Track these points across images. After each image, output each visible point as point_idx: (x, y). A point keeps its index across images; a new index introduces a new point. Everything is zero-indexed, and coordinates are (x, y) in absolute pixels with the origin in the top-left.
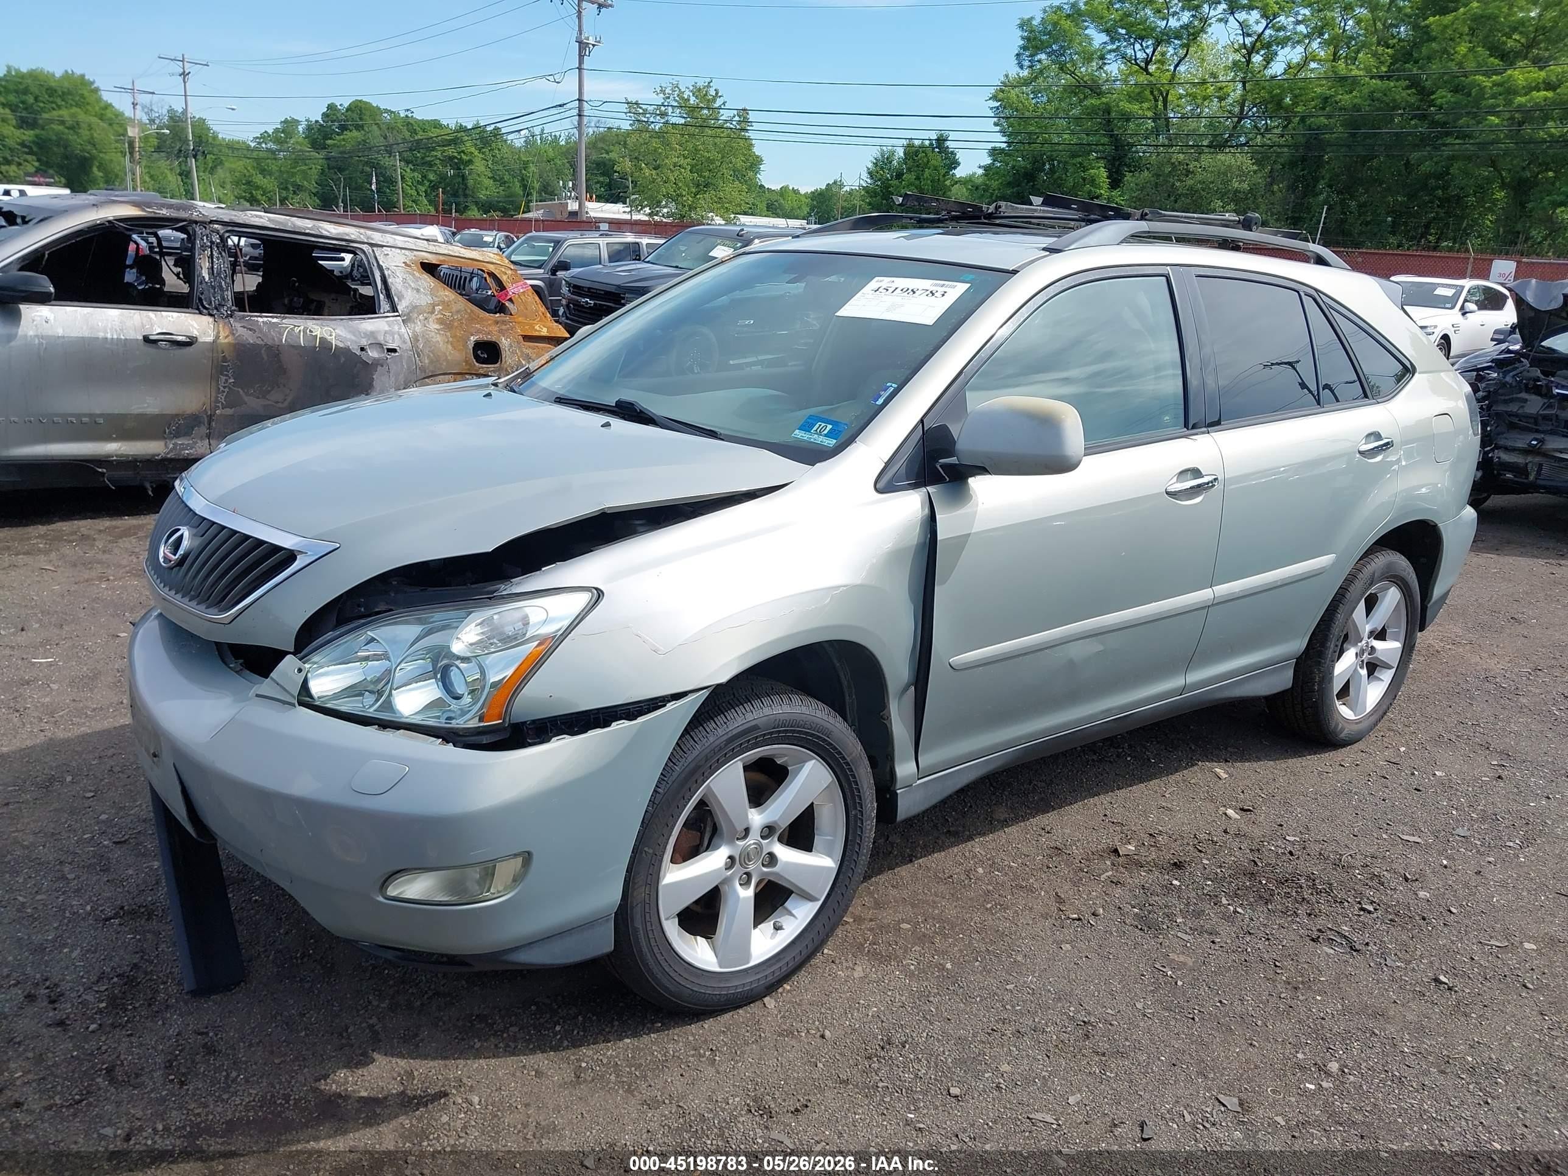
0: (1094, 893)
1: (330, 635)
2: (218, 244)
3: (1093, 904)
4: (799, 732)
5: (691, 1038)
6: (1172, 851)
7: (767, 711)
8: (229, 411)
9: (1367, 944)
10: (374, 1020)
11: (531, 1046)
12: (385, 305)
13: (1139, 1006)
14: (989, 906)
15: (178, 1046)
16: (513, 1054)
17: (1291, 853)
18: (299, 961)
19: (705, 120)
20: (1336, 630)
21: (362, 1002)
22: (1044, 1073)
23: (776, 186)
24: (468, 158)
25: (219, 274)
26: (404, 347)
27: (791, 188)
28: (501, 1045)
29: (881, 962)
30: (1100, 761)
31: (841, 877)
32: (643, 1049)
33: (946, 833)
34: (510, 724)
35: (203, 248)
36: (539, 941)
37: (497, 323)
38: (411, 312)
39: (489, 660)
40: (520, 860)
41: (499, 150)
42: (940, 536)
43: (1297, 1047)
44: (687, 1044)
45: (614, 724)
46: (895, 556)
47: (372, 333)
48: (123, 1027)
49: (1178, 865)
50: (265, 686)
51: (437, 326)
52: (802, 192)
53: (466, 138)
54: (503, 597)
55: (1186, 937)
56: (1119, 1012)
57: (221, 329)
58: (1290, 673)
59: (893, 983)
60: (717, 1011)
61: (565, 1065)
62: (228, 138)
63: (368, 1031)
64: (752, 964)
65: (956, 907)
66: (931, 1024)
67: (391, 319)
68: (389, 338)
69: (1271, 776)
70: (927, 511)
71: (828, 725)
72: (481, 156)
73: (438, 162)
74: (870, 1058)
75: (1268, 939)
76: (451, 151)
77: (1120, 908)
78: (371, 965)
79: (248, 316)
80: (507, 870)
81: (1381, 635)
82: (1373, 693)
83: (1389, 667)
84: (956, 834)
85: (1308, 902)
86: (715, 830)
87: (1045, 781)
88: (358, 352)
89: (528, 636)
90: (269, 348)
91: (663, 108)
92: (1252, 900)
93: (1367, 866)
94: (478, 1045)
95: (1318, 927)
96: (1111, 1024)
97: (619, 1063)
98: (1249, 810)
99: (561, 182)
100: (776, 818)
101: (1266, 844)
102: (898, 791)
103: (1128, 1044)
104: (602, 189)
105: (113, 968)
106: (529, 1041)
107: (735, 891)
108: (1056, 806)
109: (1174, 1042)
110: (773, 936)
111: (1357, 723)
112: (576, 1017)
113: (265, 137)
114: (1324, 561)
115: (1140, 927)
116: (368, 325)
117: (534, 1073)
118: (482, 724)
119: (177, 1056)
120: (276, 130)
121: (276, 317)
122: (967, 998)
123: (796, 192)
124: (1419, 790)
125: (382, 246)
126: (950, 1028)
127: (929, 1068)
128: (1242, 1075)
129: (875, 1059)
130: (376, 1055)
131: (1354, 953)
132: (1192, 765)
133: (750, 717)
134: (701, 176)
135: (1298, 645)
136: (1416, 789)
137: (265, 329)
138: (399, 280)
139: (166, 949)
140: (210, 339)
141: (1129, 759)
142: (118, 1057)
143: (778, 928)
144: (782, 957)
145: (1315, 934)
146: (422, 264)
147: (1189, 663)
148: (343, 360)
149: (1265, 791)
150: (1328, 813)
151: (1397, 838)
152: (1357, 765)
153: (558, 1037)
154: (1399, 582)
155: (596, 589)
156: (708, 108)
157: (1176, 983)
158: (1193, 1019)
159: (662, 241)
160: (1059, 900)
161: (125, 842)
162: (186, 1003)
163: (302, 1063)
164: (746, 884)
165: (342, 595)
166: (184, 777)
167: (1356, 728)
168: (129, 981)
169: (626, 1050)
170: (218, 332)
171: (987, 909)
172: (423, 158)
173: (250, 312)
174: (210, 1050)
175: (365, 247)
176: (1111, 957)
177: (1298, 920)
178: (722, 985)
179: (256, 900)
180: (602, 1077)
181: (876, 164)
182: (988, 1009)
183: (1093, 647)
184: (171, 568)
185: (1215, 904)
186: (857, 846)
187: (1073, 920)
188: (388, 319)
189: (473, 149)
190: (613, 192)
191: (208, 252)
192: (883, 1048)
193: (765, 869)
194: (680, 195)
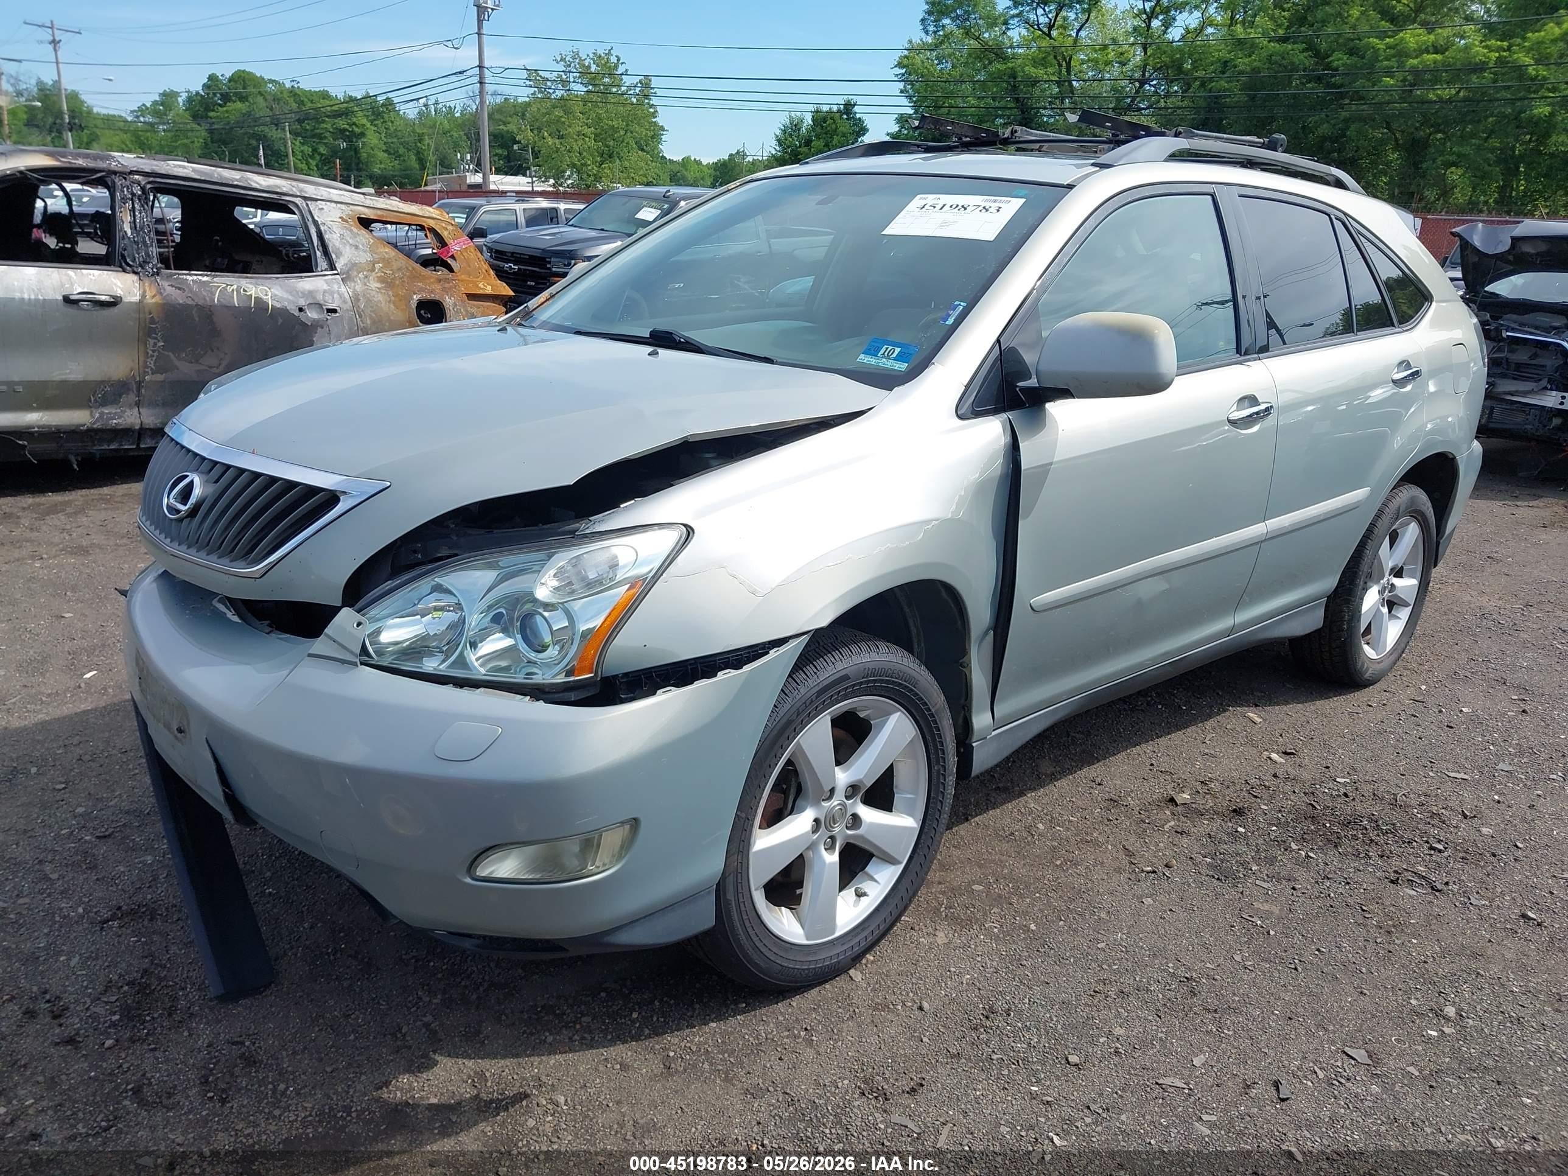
0: (1162, 845)
1: (389, 584)
2: (139, 196)
3: (1163, 855)
4: (887, 682)
5: (781, 1018)
6: (1228, 798)
7: (857, 660)
8: (159, 377)
9: (1447, 884)
10: (429, 1018)
11: (609, 1037)
12: (322, 263)
13: (1238, 958)
14: (1058, 863)
15: (211, 1058)
16: (592, 1047)
17: (1346, 795)
18: (332, 957)
19: (607, 87)
20: (1364, 568)
21: (411, 998)
22: (1160, 1035)
23: (677, 157)
24: (360, 131)
25: (142, 228)
26: (345, 307)
27: (693, 159)
28: (576, 1037)
29: (962, 927)
30: (1132, 710)
31: (923, 837)
32: (732, 1033)
33: (995, 789)
34: (602, 678)
35: (124, 200)
36: (641, 919)
37: (440, 281)
38: (350, 270)
39: (577, 606)
40: (627, 827)
41: (392, 122)
42: (1024, 466)
43: (1408, 993)
44: (778, 1024)
45: (719, 674)
46: (980, 488)
47: (311, 292)
48: (144, 1041)
49: (1238, 812)
50: (319, 645)
51: (379, 285)
52: (705, 163)
53: (356, 109)
54: (585, 536)
55: (1265, 885)
56: (1218, 966)
57: (147, 289)
58: (1321, 613)
59: (980, 948)
60: (803, 987)
61: (651, 1055)
62: (104, 111)
63: (424, 1030)
64: (837, 934)
65: (1024, 865)
66: (1030, 988)
67: (330, 277)
68: (328, 298)
69: (1304, 719)
70: (1009, 438)
71: (914, 674)
72: (373, 128)
73: (328, 134)
74: (976, 1029)
75: (1348, 883)
76: (342, 123)
77: (1191, 858)
78: (413, 957)
79: (176, 274)
80: (613, 839)
81: (1398, 573)
82: (1393, 630)
83: (1406, 605)
84: (1006, 790)
85: (1376, 844)
86: (799, 790)
87: (1082, 733)
88: (297, 313)
89: (619, 578)
90: (200, 308)
91: (563, 77)
92: (1320, 843)
93: (1423, 805)
94: (550, 1039)
95: (1394, 869)
96: (1214, 979)
97: (709, 1049)
98: (1292, 754)
99: (459, 155)
100: (861, 777)
101: (1318, 786)
102: (974, 744)
103: (1237, 999)
104: (501, 162)
105: (120, 975)
106: (605, 1032)
107: (821, 857)
108: (1100, 758)
109: (1283, 995)
110: (856, 904)
111: (1379, 663)
112: (652, 1002)
113: (142, 110)
114: (1359, 494)
115: (1216, 877)
116: (306, 283)
117: (618, 1067)
118: (572, 679)
119: (211, 1070)
120: (155, 103)
121: (207, 275)
122: (1060, 960)
123: (698, 163)
124: (1451, 727)
125: (317, 200)
126: (1050, 991)
127: (1040, 1036)
128: (1361, 1026)
129: (982, 1030)
130: (438, 1057)
131: (1437, 894)
132: (1225, 711)
133: (840, 666)
134: (605, 145)
135: (1329, 583)
136: (1448, 726)
137: (195, 288)
138: (336, 236)
139: (178, 952)
140: (136, 298)
141: (1160, 707)
142: (144, 1075)
143: (860, 894)
144: (866, 925)
145: (1393, 876)
146: (359, 218)
147: (1238, 602)
148: (280, 321)
149: (1302, 734)
150: (1369, 753)
151: (1444, 776)
152: (1384, 705)
153: (637, 1025)
154: (1420, 518)
155: (685, 525)
156: (611, 75)
157: (1268, 933)
158: (1296, 969)
159: (582, 207)
160: (1129, 853)
161: (109, 835)
162: (211, 1009)
163: (358, 1070)
164: (830, 848)
165: (396, 541)
166: (220, 754)
167: (1378, 667)
168: (142, 989)
169: (714, 1035)
170: (145, 292)
171: (1057, 865)
172: (312, 130)
173: (175, 269)
174: (250, 1061)
175: (298, 201)
176: (1195, 909)
177: (1372, 862)
178: (811, 959)
179: (270, 893)
180: (694, 1066)
181: (784, 131)
182: (1086, 969)
183: (1159, 585)
184: (181, 520)
185: (1286, 850)
186: (939, 804)
187: (1148, 872)
188: (327, 277)
189: (364, 121)
190: (512, 164)
191: (129, 205)
192: (987, 1018)
193: (849, 832)
194: (585, 165)
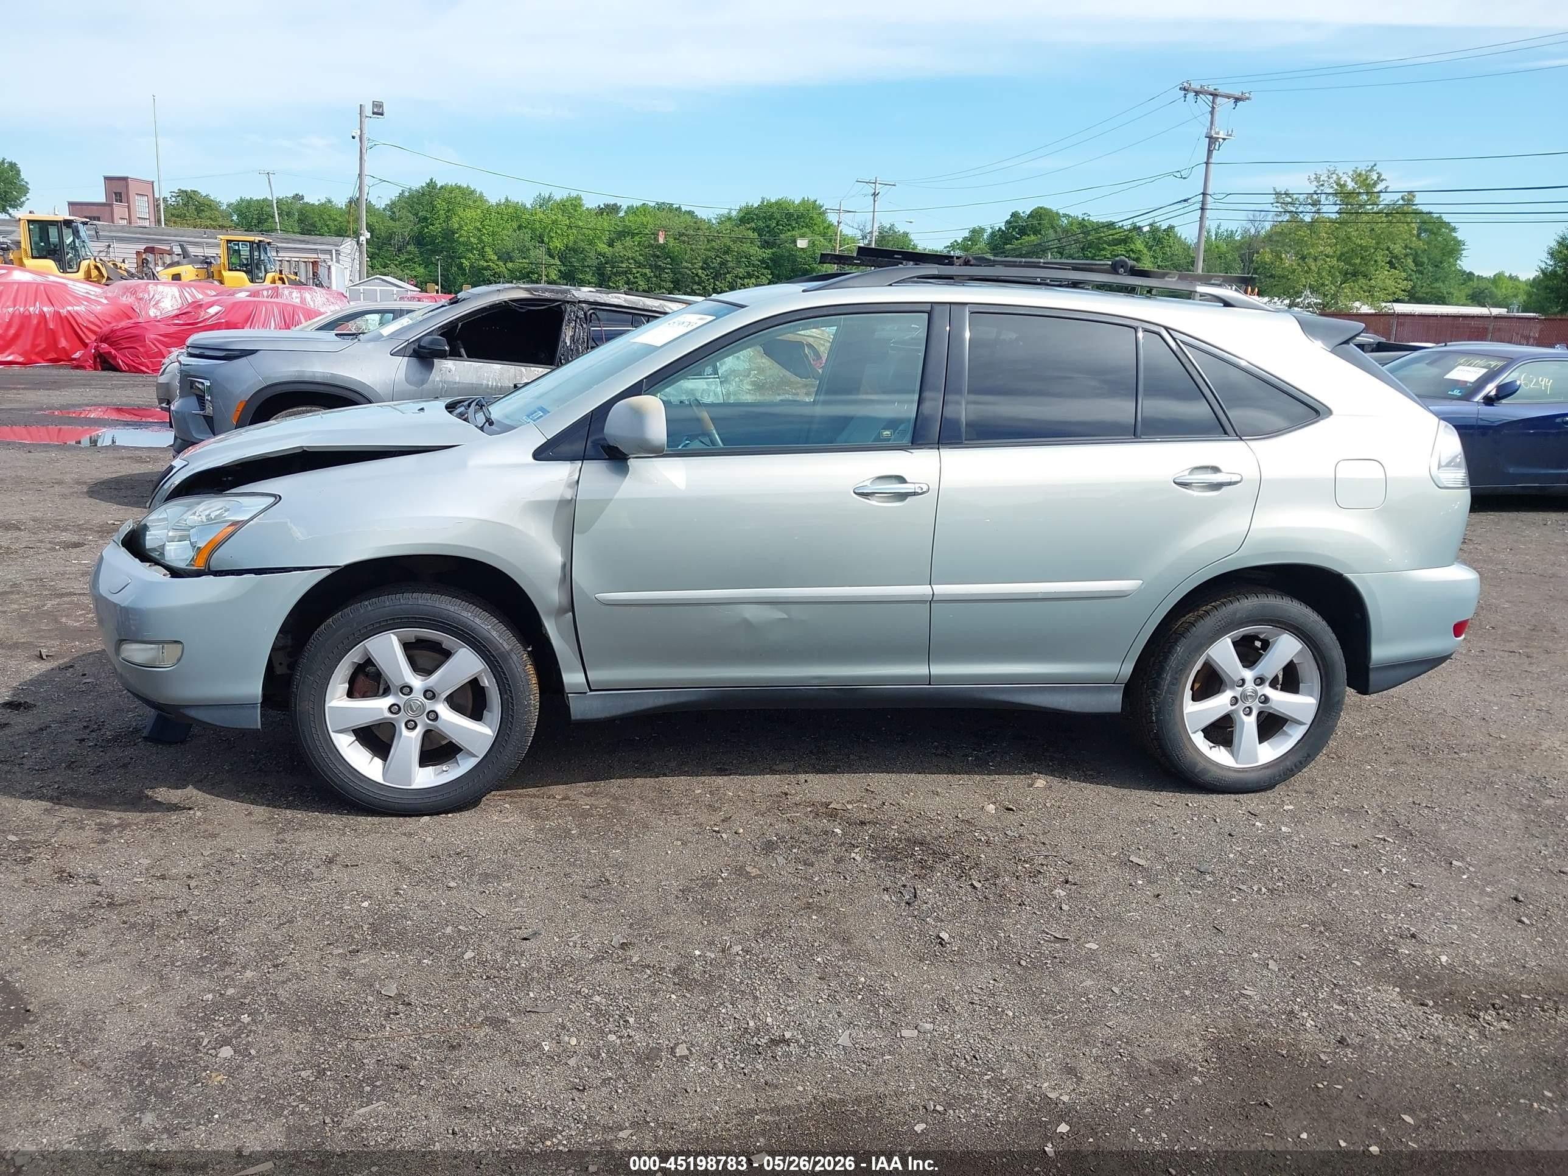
2: (581, 318)
12: (707, 369)
17: (988, 842)
19: (1361, 206)
25: (578, 340)
26: (716, 402)
30: (940, 754)
34: (209, 571)
35: (570, 321)
36: (202, 706)
37: (805, 386)
38: (729, 375)
40: (180, 646)
42: (580, 497)
47: (692, 391)
51: (750, 387)
56: (644, 882)
58: (1118, 697)
64: (414, 787)
67: (711, 380)
68: (705, 395)
70: (575, 477)
80: (173, 652)
83: (1300, 723)
85: (932, 869)
89: (226, 518)
91: (1315, 197)
92: (884, 856)
96: (623, 886)
101: (978, 831)
102: (568, 695)
110: (438, 775)
111: (1238, 772)
114: (1123, 585)
115: (757, 847)
116: (689, 384)
118: (194, 568)
120: (965, 239)
130: (189, 787)
131: (904, 904)
134: (1350, 264)
141: (971, 758)
143: (444, 770)
144: (439, 789)
147: (929, 655)
154: (1299, 631)
155: (279, 496)
156: (1367, 193)
162: (145, 745)
164: (413, 728)
167: (1236, 776)
177: (898, 876)
183: (777, 614)
187: (713, 831)
188: (708, 380)
191: (573, 324)
193: (429, 722)
194: (1323, 285)
